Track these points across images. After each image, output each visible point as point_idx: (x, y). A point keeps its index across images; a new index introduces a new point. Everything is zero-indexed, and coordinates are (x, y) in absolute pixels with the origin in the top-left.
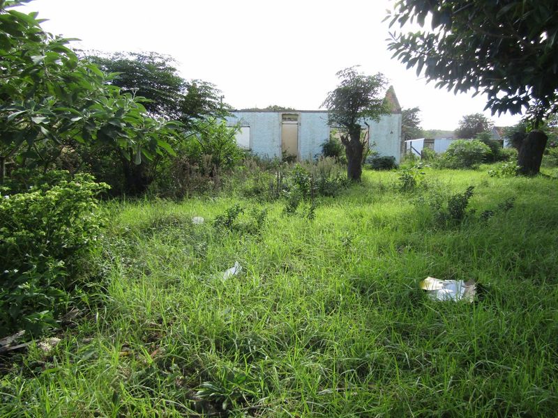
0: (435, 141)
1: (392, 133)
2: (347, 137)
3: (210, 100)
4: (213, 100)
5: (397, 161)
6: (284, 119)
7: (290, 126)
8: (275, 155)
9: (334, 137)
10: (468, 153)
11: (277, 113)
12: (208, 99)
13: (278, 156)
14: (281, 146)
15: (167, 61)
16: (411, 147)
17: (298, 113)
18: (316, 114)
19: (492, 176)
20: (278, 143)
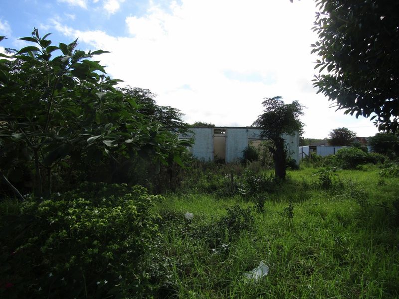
0: (317, 147)
1: (292, 142)
2: (273, 147)
3: (175, 120)
4: (177, 121)
5: (297, 163)
6: (215, 133)
7: (219, 138)
8: (209, 158)
9: (252, 145)
10: (353, 157)
11: (210, 129)
12: (173, 120)
13: (211, 160)
14: (214, 152)
15: (146, 94)
16: (303, 152)
17: (225, 129)
18: (238, 129)
19: (382, 176)
20: (211, 150)
